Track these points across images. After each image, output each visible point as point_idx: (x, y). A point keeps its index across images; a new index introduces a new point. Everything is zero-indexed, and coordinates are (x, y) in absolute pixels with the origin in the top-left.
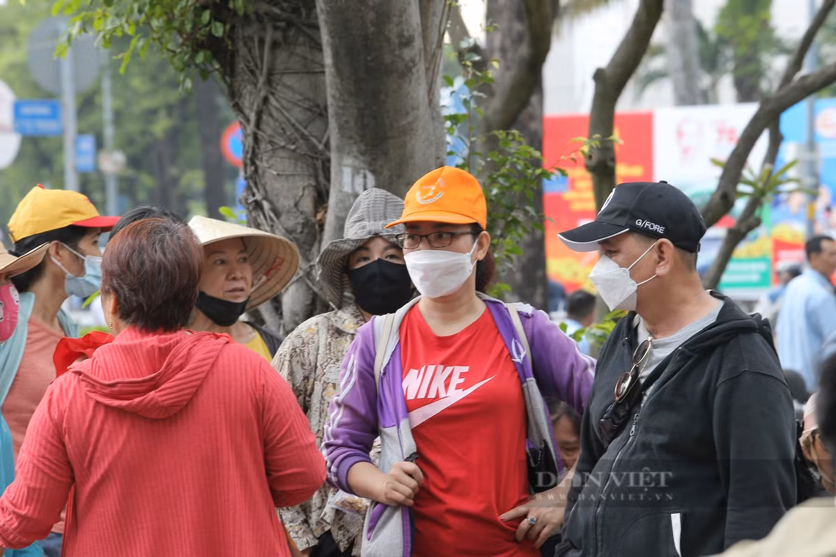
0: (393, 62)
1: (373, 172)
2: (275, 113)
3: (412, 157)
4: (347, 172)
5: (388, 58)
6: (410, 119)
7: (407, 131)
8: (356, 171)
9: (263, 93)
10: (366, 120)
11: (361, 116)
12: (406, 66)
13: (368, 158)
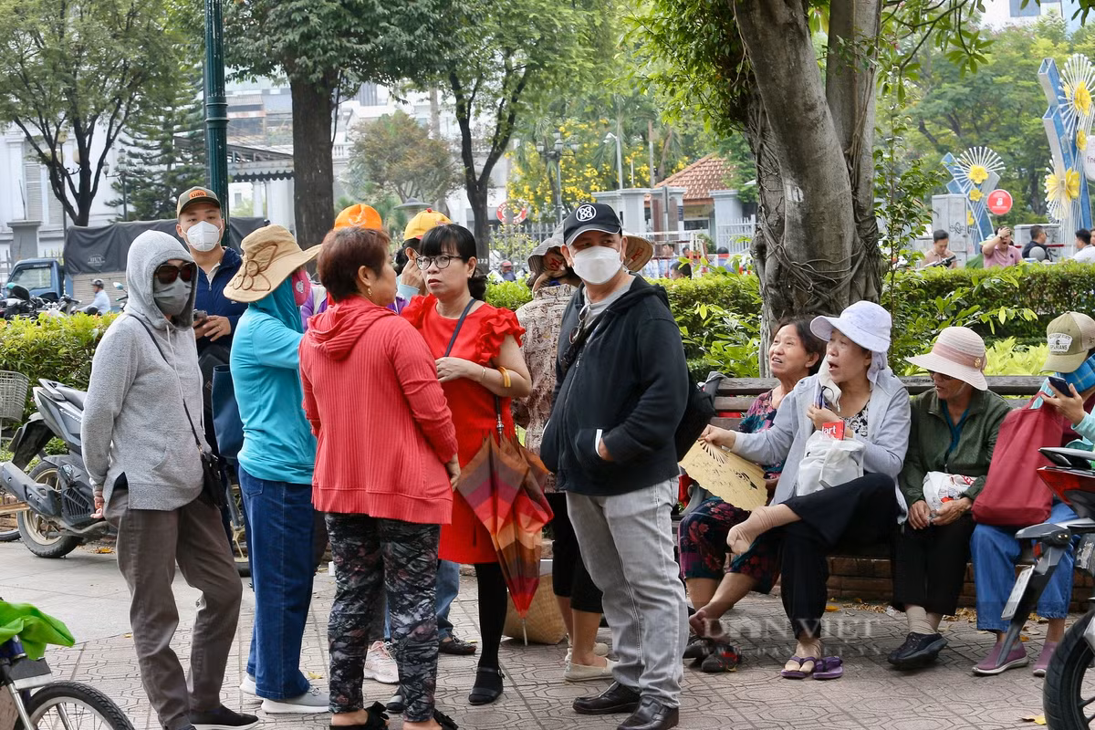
0: (802, 121)
1: (801, 188)
2: (767, 153)
3: (824, 178)
4: (789, 187)
5: (798, 119)
6: (820, 154)
7: (818, 162)
8: (793, 188)
9: (760, 142)
10: (792, 156)
11: (789, 154)
12: (812, 123)
13: (797, 179)
